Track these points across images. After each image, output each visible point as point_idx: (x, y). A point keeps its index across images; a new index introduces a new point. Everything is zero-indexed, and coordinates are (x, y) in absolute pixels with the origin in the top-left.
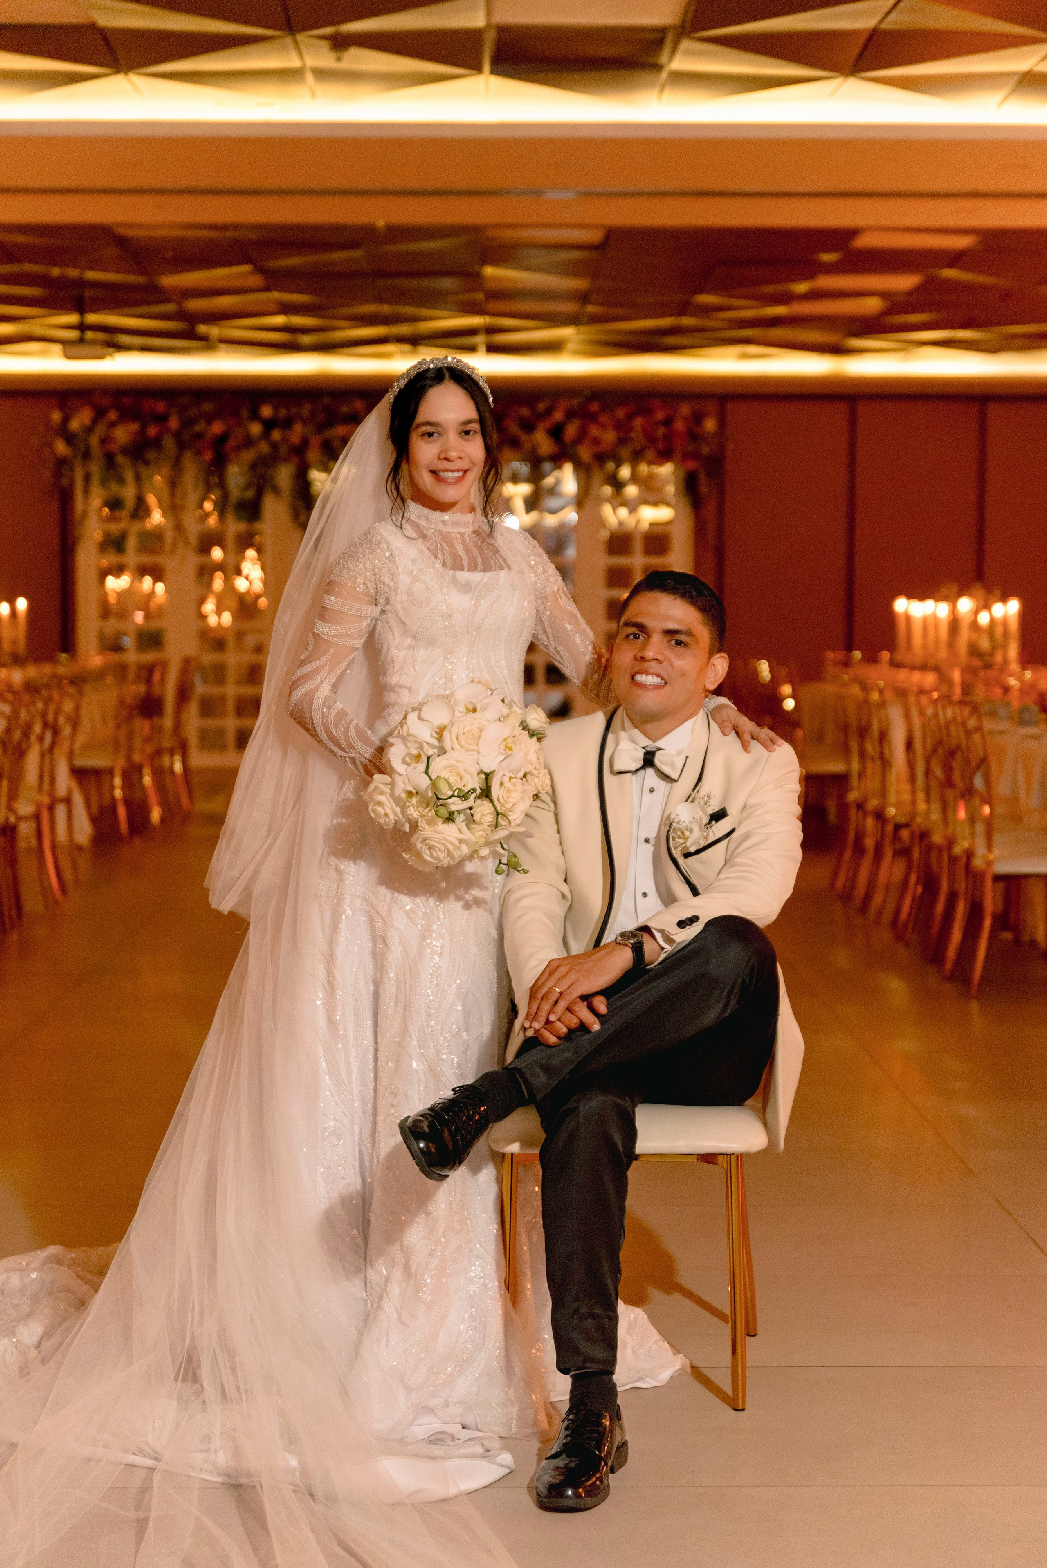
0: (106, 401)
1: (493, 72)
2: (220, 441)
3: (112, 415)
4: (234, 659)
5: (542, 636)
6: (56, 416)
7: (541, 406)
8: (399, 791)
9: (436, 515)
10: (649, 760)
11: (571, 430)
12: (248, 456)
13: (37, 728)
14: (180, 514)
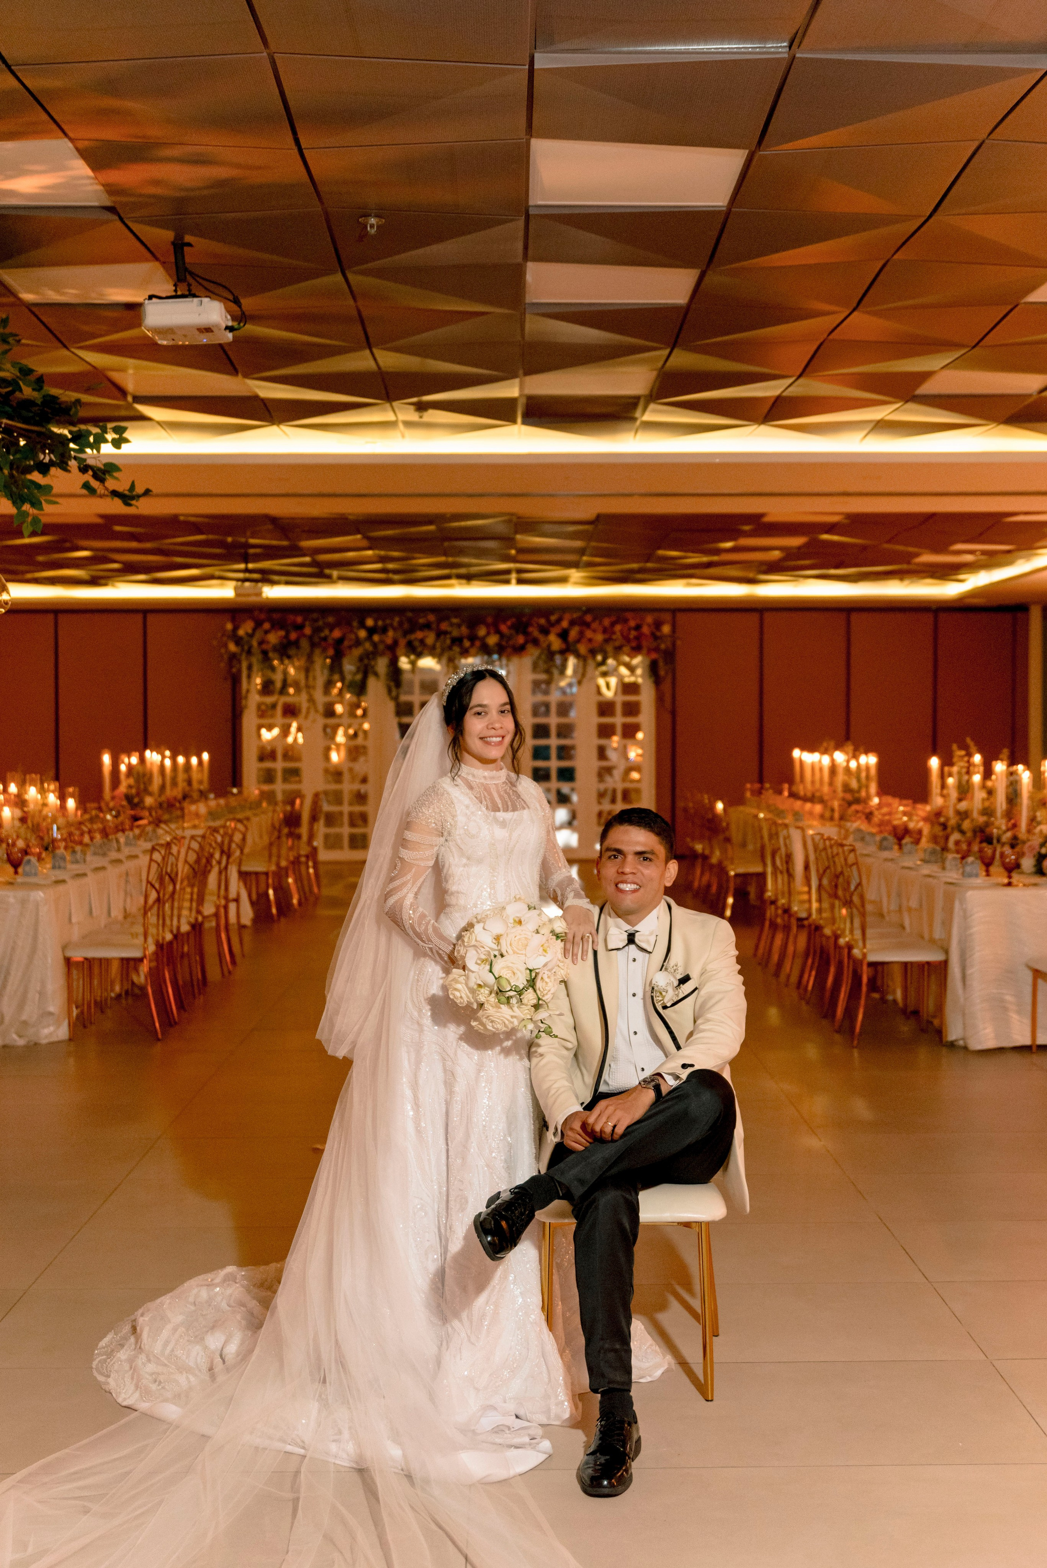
0: (263, 616)
1: (524, 423)
2: (340, 641)
3: (267, 626)
4: (348, 787)
6: (229, 626)
7: (553, 618)
8: (472, 983)
10: (631, 939)
11: (573, 633)
12: (357, 652)
13: (217, 856)
14: (312, 691)
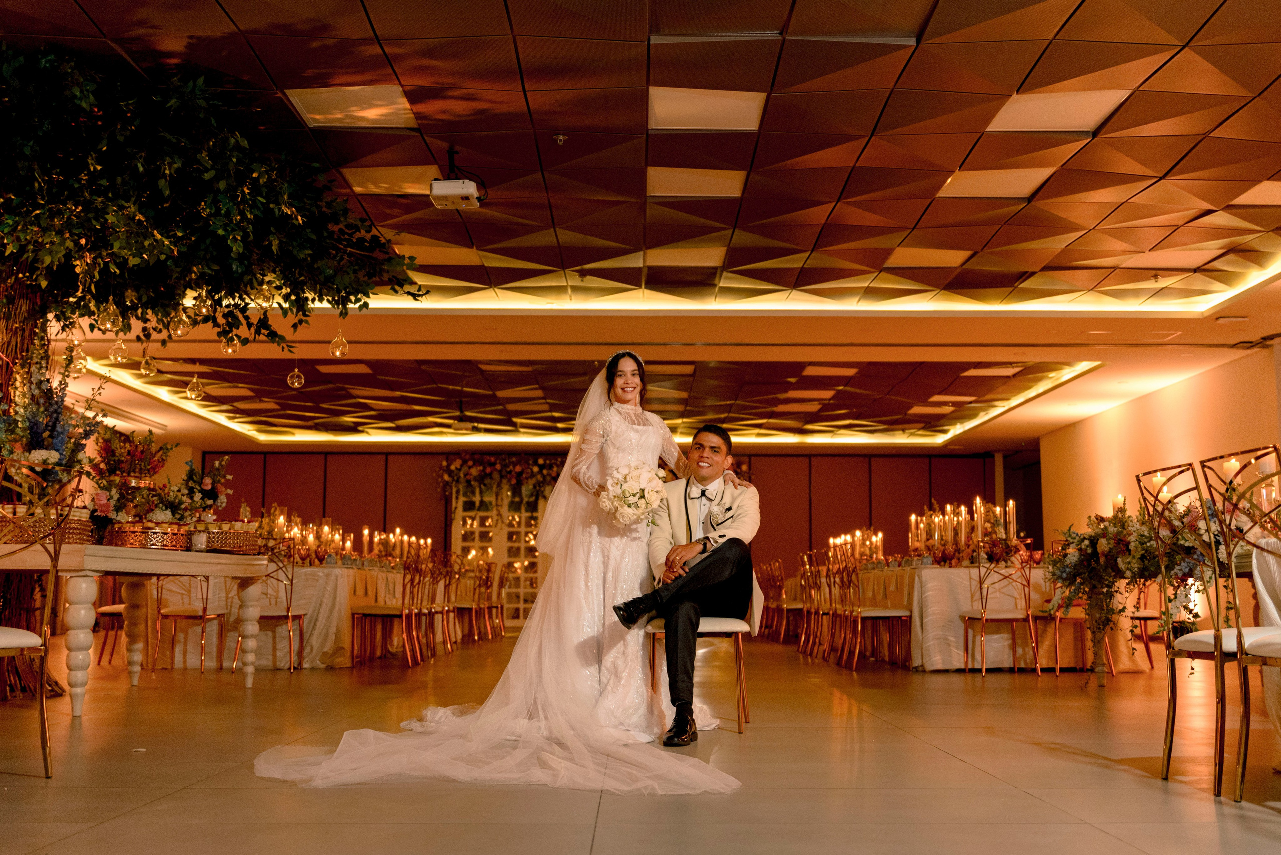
1: (646, 288)
2: (520, 474)
3: (470, 463)
5: (663, 454)
6: (445, 463)
8: (611, 496)
9: (625, 406)
10: (703, 493)
12: (534, 481)
14: (500, 508)
